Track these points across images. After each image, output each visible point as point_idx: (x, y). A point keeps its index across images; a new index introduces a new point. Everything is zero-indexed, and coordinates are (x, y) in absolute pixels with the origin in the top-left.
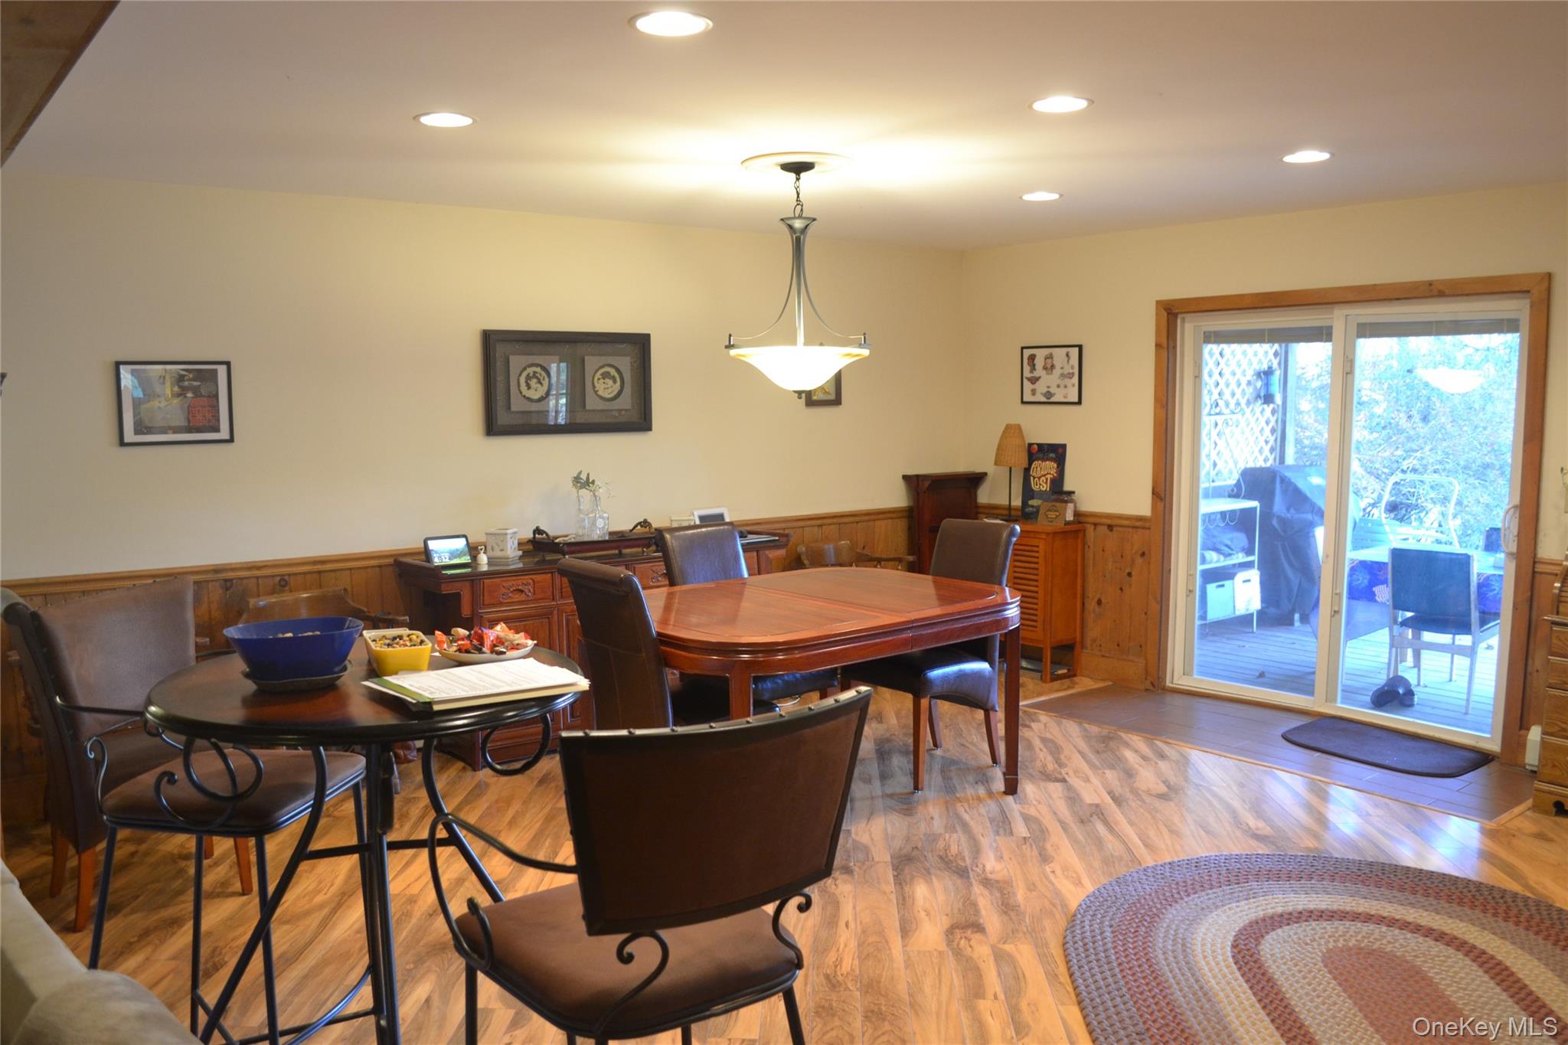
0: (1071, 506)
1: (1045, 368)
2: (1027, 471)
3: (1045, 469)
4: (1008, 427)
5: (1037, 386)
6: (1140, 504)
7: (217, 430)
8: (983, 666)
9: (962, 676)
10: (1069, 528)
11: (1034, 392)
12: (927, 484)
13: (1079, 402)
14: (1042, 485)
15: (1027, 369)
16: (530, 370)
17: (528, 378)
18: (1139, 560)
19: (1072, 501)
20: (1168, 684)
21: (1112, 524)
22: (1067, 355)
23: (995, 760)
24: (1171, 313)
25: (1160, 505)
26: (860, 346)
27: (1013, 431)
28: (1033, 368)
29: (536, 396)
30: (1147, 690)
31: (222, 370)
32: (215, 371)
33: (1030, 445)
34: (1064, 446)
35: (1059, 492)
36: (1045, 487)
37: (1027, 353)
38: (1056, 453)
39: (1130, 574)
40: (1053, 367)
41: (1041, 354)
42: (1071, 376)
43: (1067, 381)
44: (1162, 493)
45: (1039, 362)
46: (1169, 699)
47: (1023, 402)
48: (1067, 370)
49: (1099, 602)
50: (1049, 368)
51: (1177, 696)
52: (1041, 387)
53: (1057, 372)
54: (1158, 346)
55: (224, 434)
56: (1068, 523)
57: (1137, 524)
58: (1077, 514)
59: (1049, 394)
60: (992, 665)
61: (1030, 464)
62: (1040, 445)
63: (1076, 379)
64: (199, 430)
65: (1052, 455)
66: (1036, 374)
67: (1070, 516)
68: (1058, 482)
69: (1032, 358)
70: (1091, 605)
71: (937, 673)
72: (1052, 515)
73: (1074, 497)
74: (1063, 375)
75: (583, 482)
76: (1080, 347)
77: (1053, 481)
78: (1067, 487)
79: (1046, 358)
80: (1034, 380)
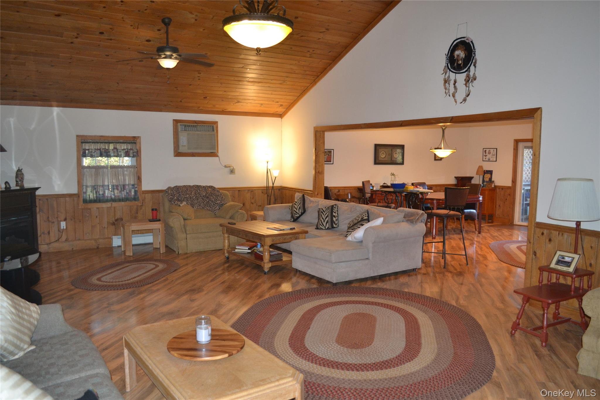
0: (493, 184)
1: (488, 153)
2: (484, 176)
3: (487, 176)
4: (479, 166)
5: (486, 157)
6: (509, 184)
7: (331, 162)
8: (474, 211)
9: (471, 212)
10: (493, 189)
11: (486, 158)
12: (460, 179)
13: (496, 161)
14: (487, 179)
15: (484, 153)
16: (382, 152)
17: (382, 153)
18: (509, 196)
19: (494, 183)
20: (514, 223)
21: (503, 188)
22: (494, 150)
23: (476, 230)
24: (517, 142)
25: (513, 184)
26: (455, 150)
27: (480, 167)
28: (486, 153)
29: (383, 157)
30: (509, 225)
31: (332, 151)
32: (331, 151)
33: (484, 170)
34: (492, 171)
35: (491, 181)
36: (488, 180)
37: (484, 150)
38: (490, 172)
39: (506, 199)
40: (490, 153)
41: (487, 150)
42: (494, 155)
43: (494, 156)
44: (514, 181)
45: (487, 152)
46: (514, 226)
47: (483, 161)
48: (494, 154)
49: (499, 206)
50: (489, 153)
51: (516, 226)
52: (487, 157)
53: (491, 154)
54: (514, 149)
55: (332, 163)
56: (493, 188)
57: (509, 188)
58: (495, 186)
59: (489, 159)
60: (476, 211)
61: (484, 175)
62: (487, 171)
63: (495, 156)
64: (328, 162)
65: (489, 173)
66: (486, 154)
67: (493, 186)
68: (490, 179)
69: (485, 151)
70: (497, 206)
71: (466, 211)
72: (489, 186)
73: (494, 182)
74: (492, 155)
75: (393, 174)
76: (497, 149)
77: (489, 179)
78: (492, 180)
79: (489, 151)
80: (486, 156)
